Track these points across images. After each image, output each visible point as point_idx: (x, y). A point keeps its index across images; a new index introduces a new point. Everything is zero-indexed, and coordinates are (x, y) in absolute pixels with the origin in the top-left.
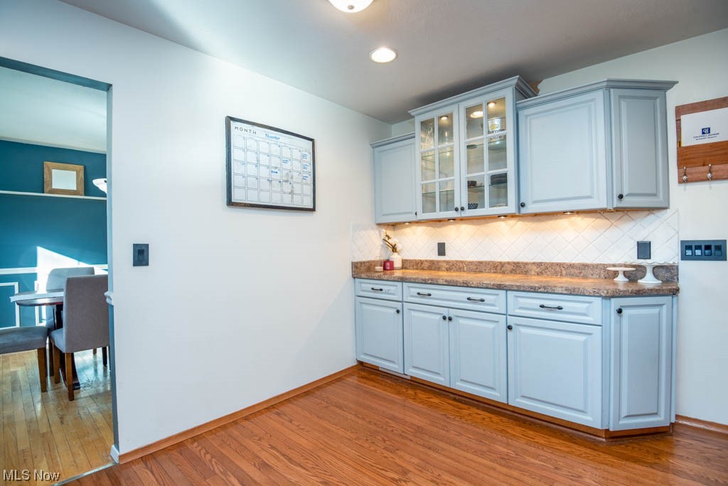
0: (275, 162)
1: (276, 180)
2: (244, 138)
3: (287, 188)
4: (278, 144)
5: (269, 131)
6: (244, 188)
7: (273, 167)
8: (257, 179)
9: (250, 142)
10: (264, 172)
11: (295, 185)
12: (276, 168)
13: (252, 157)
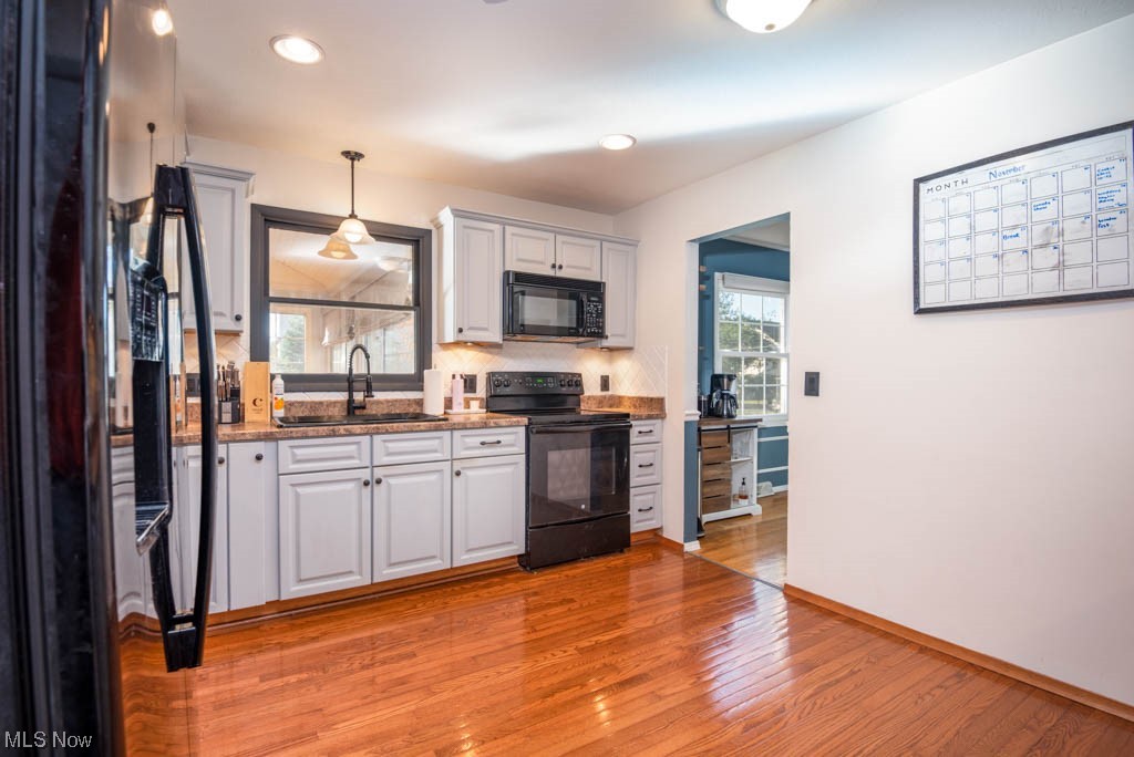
0: (1012, 216)
1: (1013, 251)
2: (943, 200)
3: (1047, 258)
4: (1022, 178)
5: (995, 164)
6: (943, 282)
7: (1008, 228)
8: (969, 260)
9: (953, 203)
10: (987, 243)
11: (1067, 249)
12: (1015, 227)
13: (959, 226)
